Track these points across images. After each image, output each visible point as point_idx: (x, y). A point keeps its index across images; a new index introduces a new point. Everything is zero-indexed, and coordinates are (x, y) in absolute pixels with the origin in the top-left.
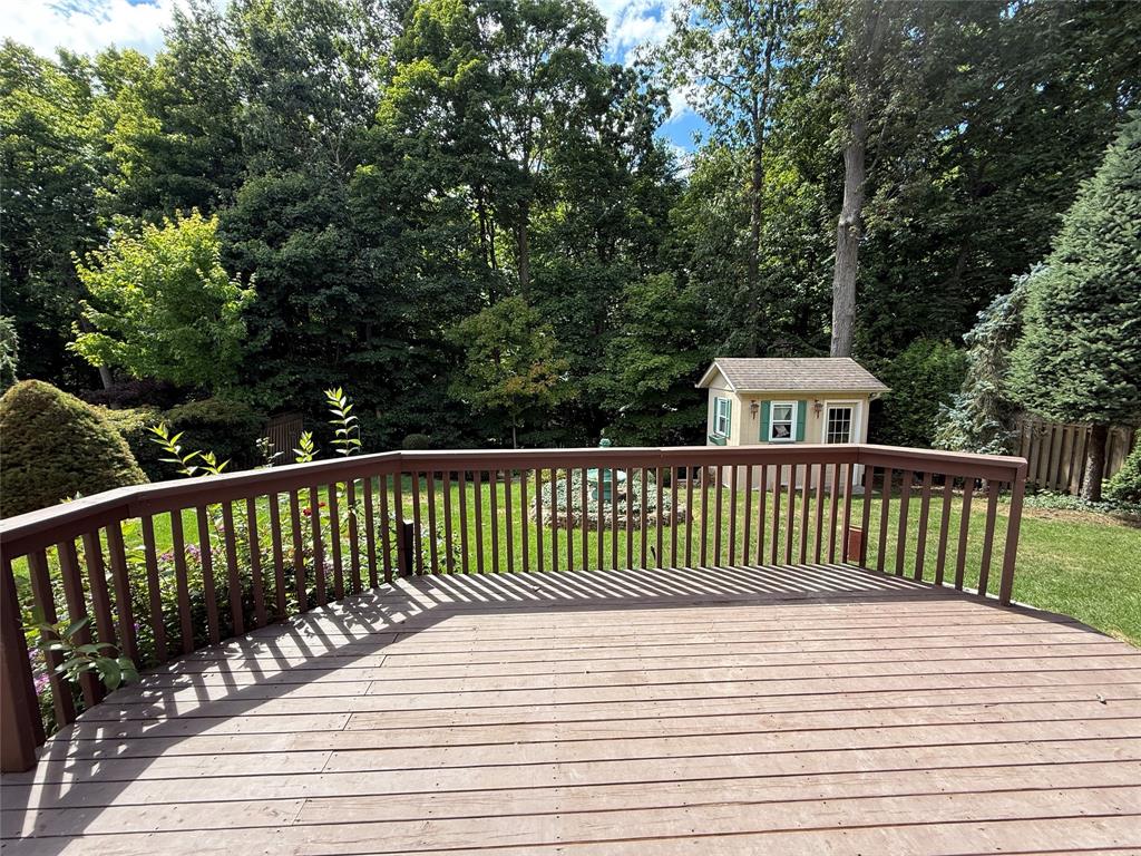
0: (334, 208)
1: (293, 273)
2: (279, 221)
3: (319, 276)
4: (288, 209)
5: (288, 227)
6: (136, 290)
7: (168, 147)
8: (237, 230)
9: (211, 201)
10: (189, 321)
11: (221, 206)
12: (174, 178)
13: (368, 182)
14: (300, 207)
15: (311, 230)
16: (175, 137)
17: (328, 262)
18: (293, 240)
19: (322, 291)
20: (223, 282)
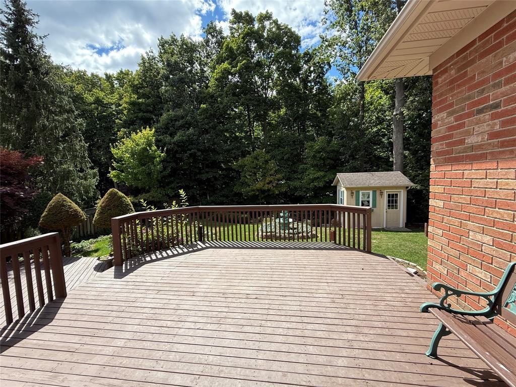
0: (192, 121)
1: (178, 146)
2: (174, 127)
3: (187, 147)
4: (177, 123)
5: (177, 129)
6: (128, 155)
7: (139, 104)
8: (160, 132)
9: (152, 122)
10: (144, 165)
11: (155, 124)
12: (140, 114)
13: (205, 110)
14: (181, 122)
15: (185, 130)
16: (141, 100)
17: (190, 141)
18: (178, 134)
19: (188, 152)
20: (155, 151)
